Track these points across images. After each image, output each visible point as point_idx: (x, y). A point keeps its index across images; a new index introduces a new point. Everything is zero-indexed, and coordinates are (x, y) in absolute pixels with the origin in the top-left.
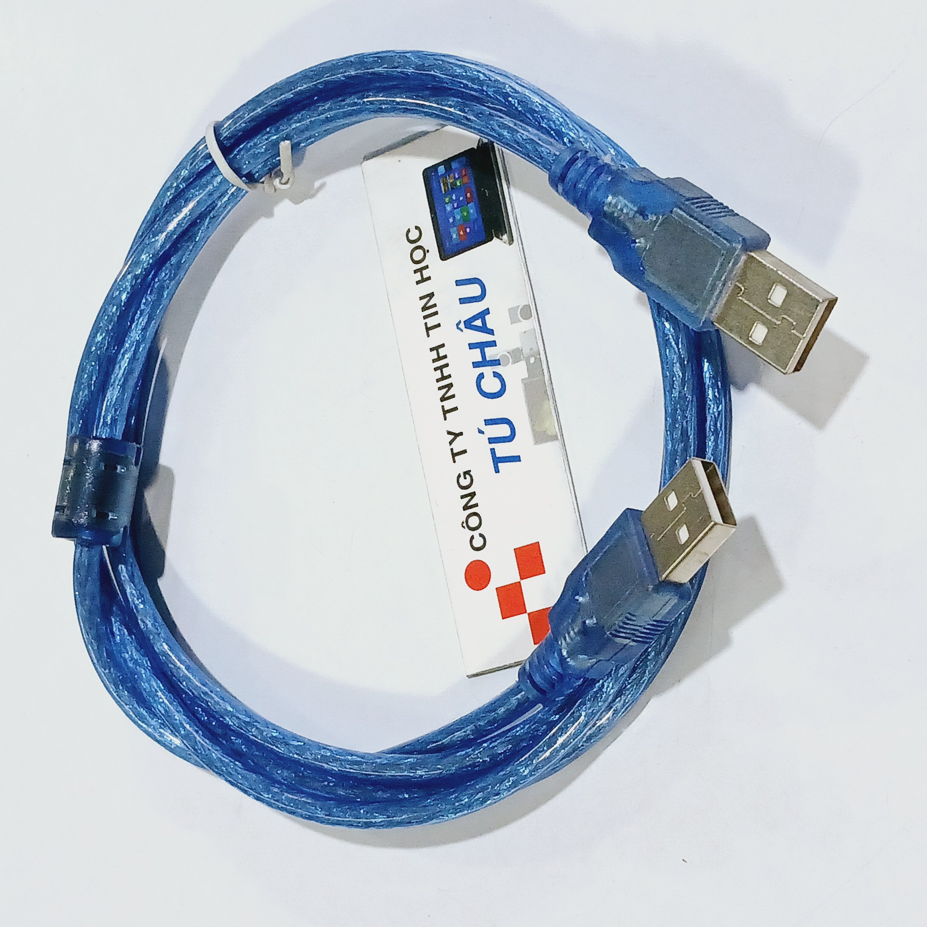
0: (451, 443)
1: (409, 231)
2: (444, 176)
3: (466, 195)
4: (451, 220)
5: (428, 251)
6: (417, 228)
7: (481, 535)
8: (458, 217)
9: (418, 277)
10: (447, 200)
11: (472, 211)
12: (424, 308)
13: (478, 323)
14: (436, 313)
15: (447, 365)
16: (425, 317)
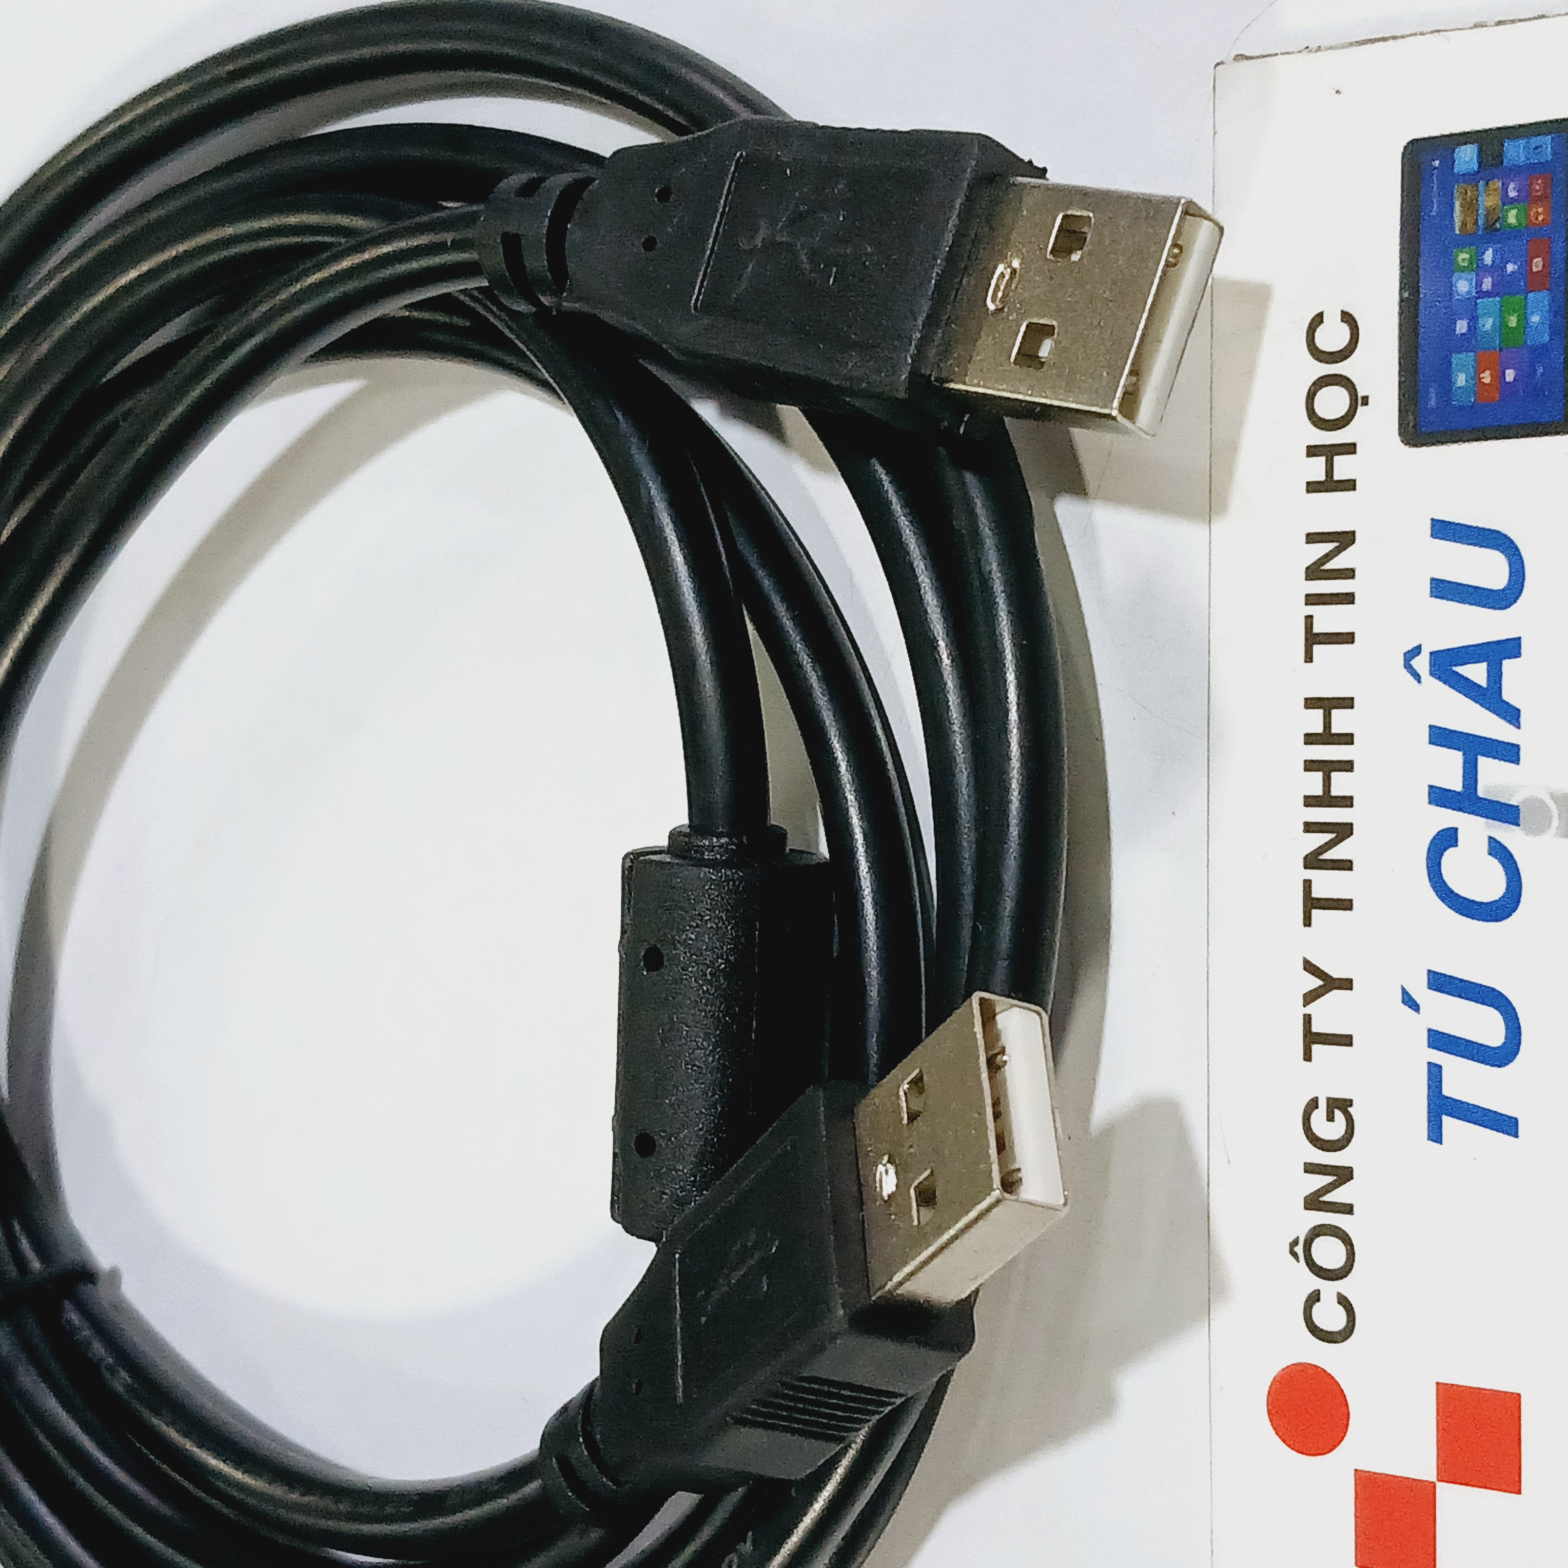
0: (1310, 997)
1: (1318, 319)
2: (1471, 178)
3: (1529, 263)
4: (1462, 326)
5: (1365, 401)
6: (1347, 318)
7: (1343, 1301)
8: (1488, 324)
9: (1316, 469)
10: (1463, 257)
11: (1535, 319)
12: (1315, 572)
13: (1477, 673)
14: (1348, 598)
15: (1347, 766)
16: (1312, 599)
